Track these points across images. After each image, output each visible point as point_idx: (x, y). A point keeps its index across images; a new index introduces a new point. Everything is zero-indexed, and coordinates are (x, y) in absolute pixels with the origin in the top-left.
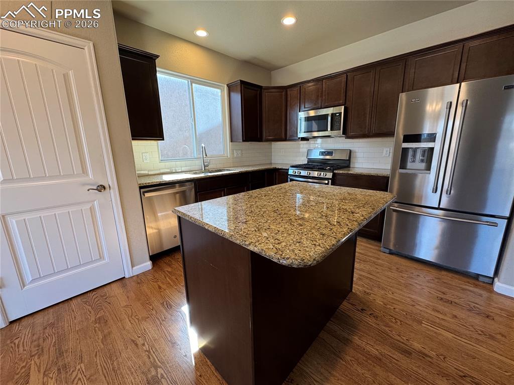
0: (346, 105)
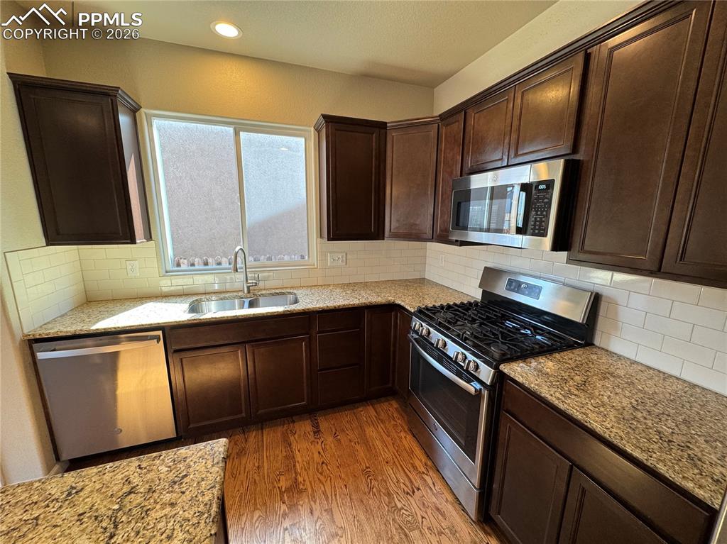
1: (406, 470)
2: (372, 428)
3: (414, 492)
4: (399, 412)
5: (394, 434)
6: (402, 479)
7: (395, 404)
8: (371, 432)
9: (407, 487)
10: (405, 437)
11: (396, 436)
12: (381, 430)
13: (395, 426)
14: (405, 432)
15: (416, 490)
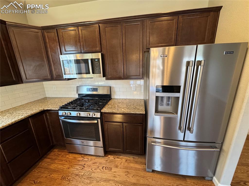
0: (102, 53)
1: (77, 164)
2: (53, 165)
3: (84, 166)
4: (60, 151)
5: (64, 159)
6: (77, 167)
7: (56, 150)
8: (53, 166)
9: (81, 167)
10: (69, 156)
11: (65, 159)
12: (58, 162)
13: (62, 156)
14: (67, 155)
15: (84, 165)
